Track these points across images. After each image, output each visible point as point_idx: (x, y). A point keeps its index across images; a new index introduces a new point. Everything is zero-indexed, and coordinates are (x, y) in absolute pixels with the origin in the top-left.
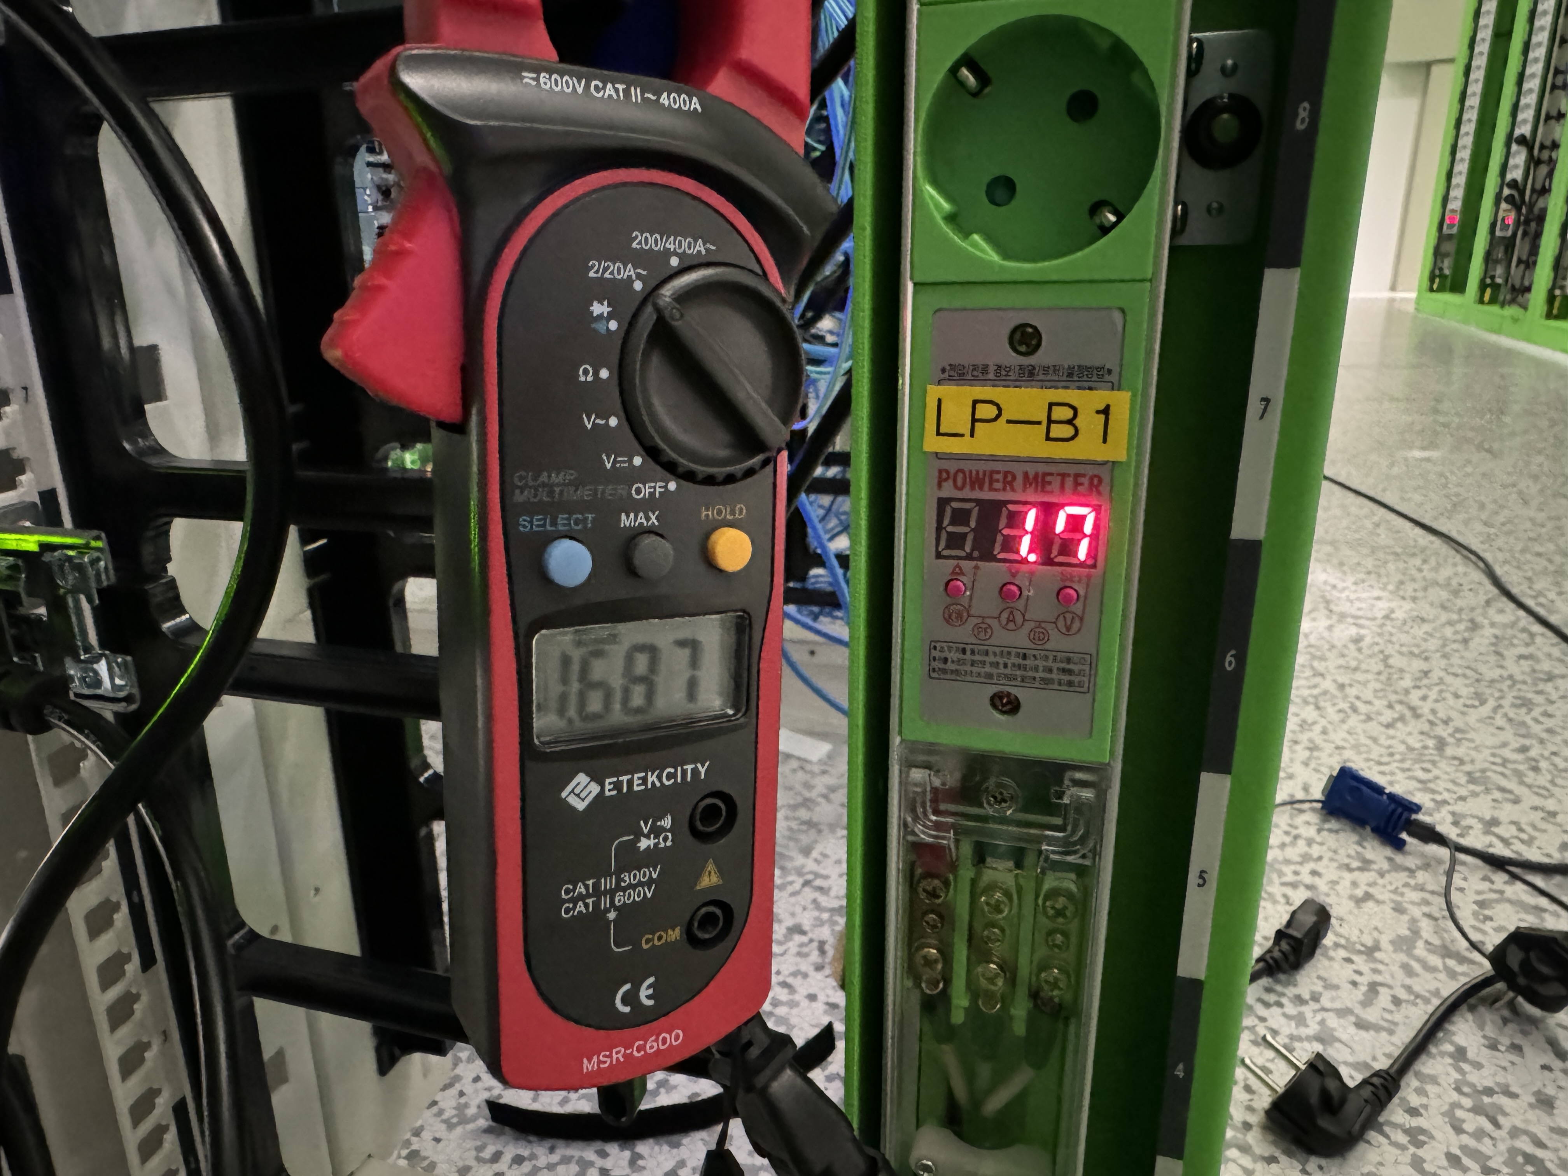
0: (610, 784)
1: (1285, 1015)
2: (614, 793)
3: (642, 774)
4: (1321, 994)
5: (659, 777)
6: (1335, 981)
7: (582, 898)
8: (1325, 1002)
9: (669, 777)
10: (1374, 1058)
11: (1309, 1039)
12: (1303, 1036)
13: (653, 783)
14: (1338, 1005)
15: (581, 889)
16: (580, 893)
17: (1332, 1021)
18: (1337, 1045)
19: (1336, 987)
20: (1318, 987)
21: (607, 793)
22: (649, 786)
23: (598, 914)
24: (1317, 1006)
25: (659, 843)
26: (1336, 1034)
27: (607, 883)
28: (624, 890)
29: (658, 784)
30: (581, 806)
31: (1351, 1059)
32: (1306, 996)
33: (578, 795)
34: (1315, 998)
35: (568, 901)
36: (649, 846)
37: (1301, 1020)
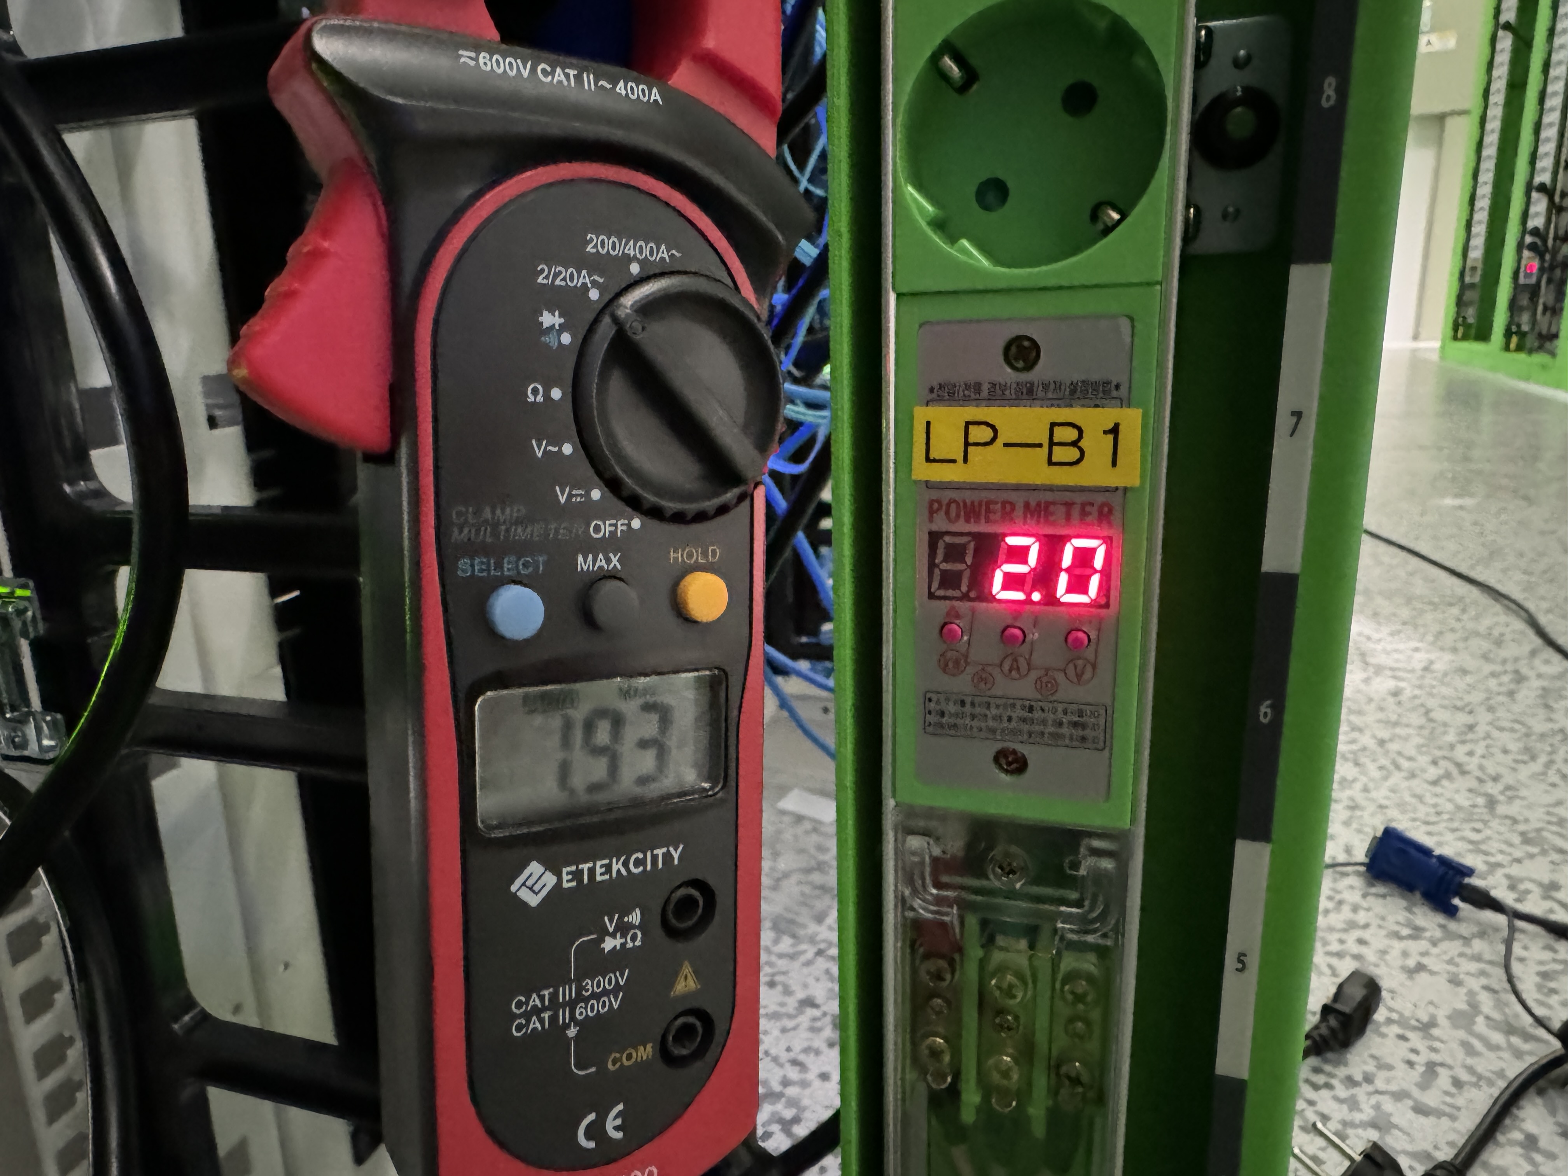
0: (568, 873)
1: (1336, 1099)
2: (574, 884)
3: (606, 861)
4: (1374, 1075)
5: (626, 864)
6: (1389, 1060)
7: (537, 1011)
8: (1380, 1084)
9: (637, 863)
10: (1436, 1147)
11: (1364, 1125)
12: (1357, 1122)
13: (619, 871)
14: (1393, 1087)
15: (535, 1000)
16: (535, 1006)
17: (1388, 1105)
18: (1396, 1132)
19: (1390, 1067)
20: (1370, 1067)
21: (566, 885)
22: (614, 875)
23: (557, 1029)
24: (1370, 1088)
25: (626, 942)
26: (1395, 1120)
27: (567, 993)
28: (586, 1000)
29: (624, 872)
30: (533, 901)
31: (1409, 1148)
32: (1358, 1077)
33: (531, 889)
34: (1368, 1079)
35: (520, 1016)
36: (615, 946)
37: (1353, 1104)
